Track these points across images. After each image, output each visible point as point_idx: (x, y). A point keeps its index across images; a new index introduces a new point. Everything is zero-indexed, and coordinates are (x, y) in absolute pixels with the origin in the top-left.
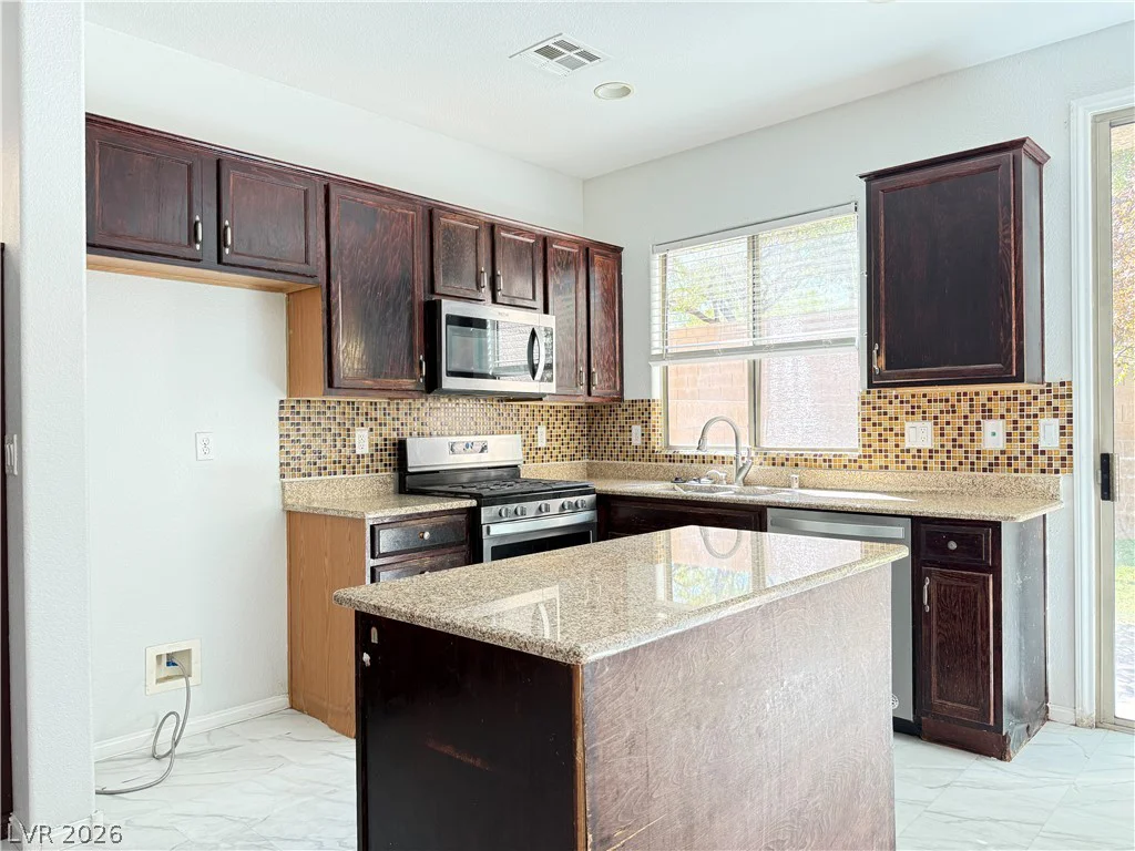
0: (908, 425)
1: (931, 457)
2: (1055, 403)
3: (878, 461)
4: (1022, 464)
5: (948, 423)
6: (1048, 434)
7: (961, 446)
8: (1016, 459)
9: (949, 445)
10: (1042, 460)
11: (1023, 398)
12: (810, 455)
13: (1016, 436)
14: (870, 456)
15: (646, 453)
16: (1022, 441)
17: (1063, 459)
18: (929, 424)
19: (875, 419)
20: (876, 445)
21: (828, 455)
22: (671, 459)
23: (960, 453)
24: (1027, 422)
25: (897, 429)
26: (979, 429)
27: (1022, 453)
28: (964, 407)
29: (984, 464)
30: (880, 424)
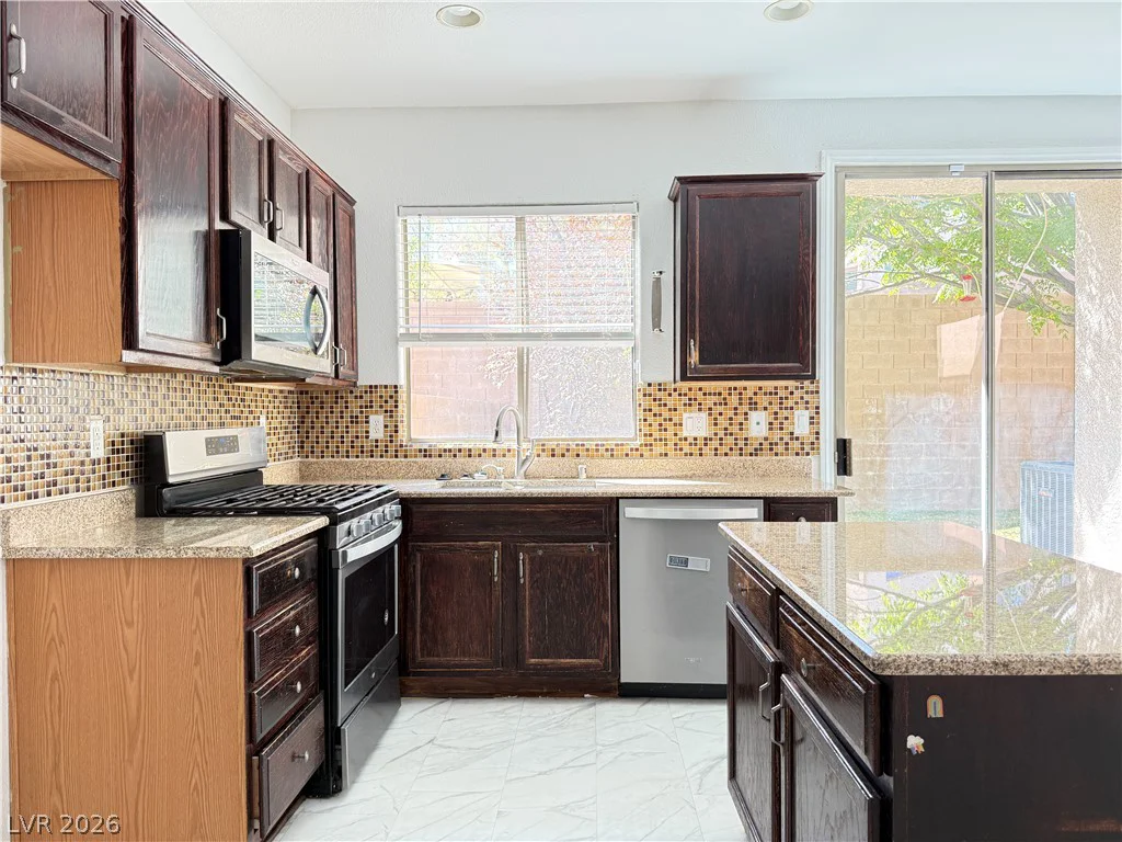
0: (685, 415)
1: (706, 445)
2: (806, 397)
3: (659, 448)
4: (780, 449)
5: (720, 414)
6: (800, 424)
7: (731, 434)
8: (776, 444)
9: (721, 434)
10: (796, 445)
11: (782, 393)
12: (591, 445)
13: (776, 425)
14: (651, 445)
15: (392, 447)
16: (781, 429)
17: (813, 443)
18: (704, 415)
19: (656, 409)
20: (656, 435)
21: (611, 444)
22: (426, 453)
23: (730, 440)
24: (786, 413)
25: (676, 419)
26: (746, 419)
27: (781, 439)
28: (734, 401)
29: (750, 449)
30: (660, 415)
